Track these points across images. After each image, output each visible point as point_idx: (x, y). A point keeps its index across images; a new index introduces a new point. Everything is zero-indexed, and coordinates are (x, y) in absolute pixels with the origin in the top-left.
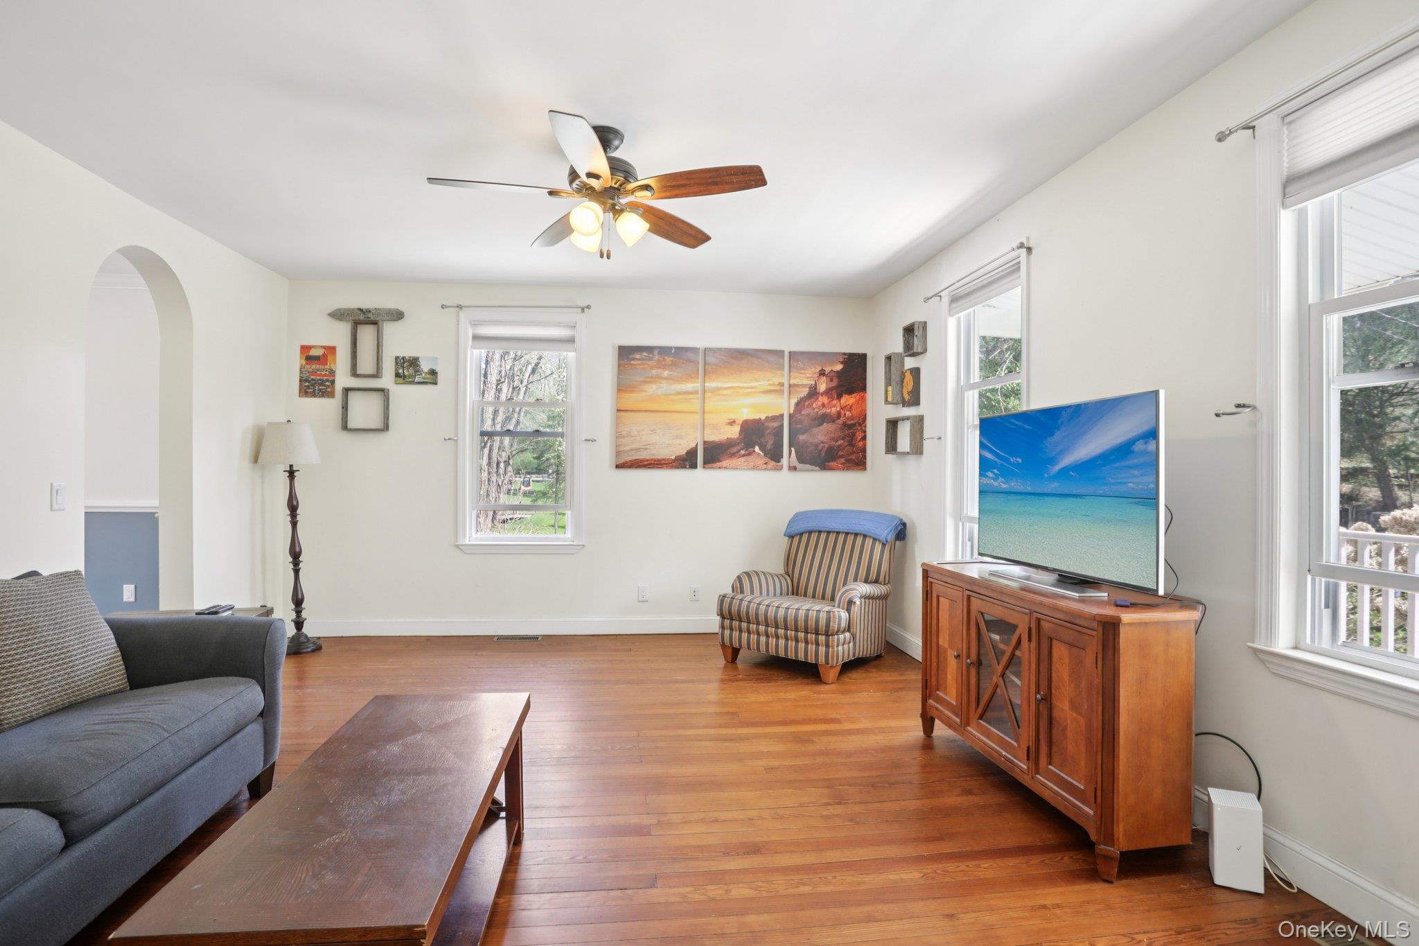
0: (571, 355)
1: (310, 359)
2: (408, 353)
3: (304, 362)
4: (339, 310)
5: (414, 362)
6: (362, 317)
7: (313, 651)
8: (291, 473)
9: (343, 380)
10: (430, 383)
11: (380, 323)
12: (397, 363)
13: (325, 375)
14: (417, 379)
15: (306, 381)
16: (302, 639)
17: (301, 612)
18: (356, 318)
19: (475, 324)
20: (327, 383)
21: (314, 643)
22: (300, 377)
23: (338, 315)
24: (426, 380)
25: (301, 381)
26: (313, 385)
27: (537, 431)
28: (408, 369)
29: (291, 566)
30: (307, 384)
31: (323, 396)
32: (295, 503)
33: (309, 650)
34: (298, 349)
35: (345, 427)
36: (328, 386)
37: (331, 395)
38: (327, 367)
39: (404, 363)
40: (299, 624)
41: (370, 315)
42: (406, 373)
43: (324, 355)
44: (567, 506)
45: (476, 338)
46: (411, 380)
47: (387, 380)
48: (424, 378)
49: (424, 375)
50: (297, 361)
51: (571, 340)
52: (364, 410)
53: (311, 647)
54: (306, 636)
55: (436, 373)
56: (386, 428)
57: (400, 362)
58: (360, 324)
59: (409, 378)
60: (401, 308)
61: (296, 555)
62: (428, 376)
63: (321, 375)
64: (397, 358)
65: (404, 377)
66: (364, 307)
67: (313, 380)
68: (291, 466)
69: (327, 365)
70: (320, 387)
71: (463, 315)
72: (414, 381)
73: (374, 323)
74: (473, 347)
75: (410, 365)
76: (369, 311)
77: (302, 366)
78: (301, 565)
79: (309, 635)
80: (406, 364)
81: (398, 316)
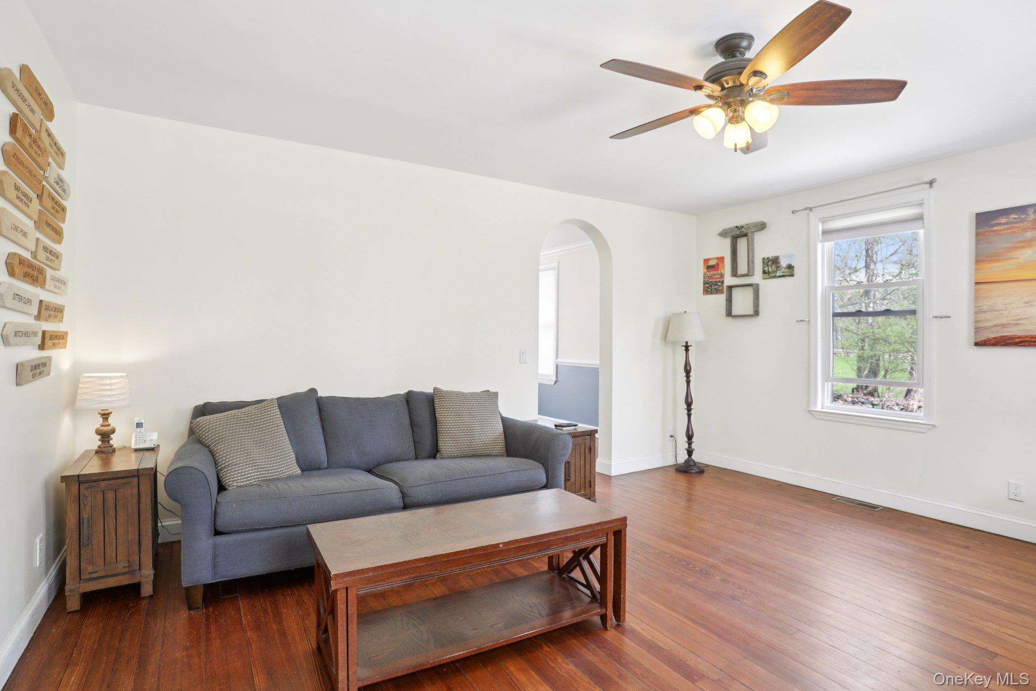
0: (921, 232)
1: (709, 268)
2: (771, 254)
3: (706, 271)
4: (724, 230)
5: (775, 261)
6: (738, 233)
7: (696, 473)
8: (687, 348)
9: (729, 280)
10: (788, 276)
11: (750, 235)
12: (763, 263)
13: (718, 278)
14: (778, 274)
15: (707, 283)
16: (691, 463)
17: (691, 444)
18: (734, 234)
19: (824, 221)
20: (719, 284)
21: (698, 468)
22: (704, 281)
23: (723, 234)
24: (784, 274)
25: (704, 283)
26: (711, 286)
27: (888, 310)
28: (772, 267)
29: (686, 411)
30: (708, 285)
31: (717, 293)
32: (688, 368)
33: (694, 471)
34: (702, 262)
35: (729, 313)
36: (720, 285)
37: (721, 292)
38: (719, 272)
39: (768, 262)
40: (690, 452)
41: (743, 230)
42: (770, 270)
43: (717, 264)
44: (919, 384)
45: (825, 232)
46: (773, 275)
47: (757, 278)
48: (783, 272)
49: (783, 269)
50: (701, 270)
51: (920, 218)
52: (742, 301)
53: (695, 470)
54: (694, 461)
55: (793, 267)
56: (756, 313)
57: (766, 262)
58: (738, 237)
59: (772, 273)
60: (764, 220)
61: (689, 404)
62: (786, 270)
63: (715, 278)
64: (764, 259)
65: (769, 273)
66: (739, 224)
67: (711, 282)
68: (687, 342)
69: (718, 270)
70: (716, 287)
71: (813, 216)
72: (776, 276)
73: (746, 235)
74: (823, 241)
75: (773, 263)
76: (742, 227)
77: (704, 273)
78: (692, 412)
79: (696, 461)
80: (770, 263)
81: (762, 226)
